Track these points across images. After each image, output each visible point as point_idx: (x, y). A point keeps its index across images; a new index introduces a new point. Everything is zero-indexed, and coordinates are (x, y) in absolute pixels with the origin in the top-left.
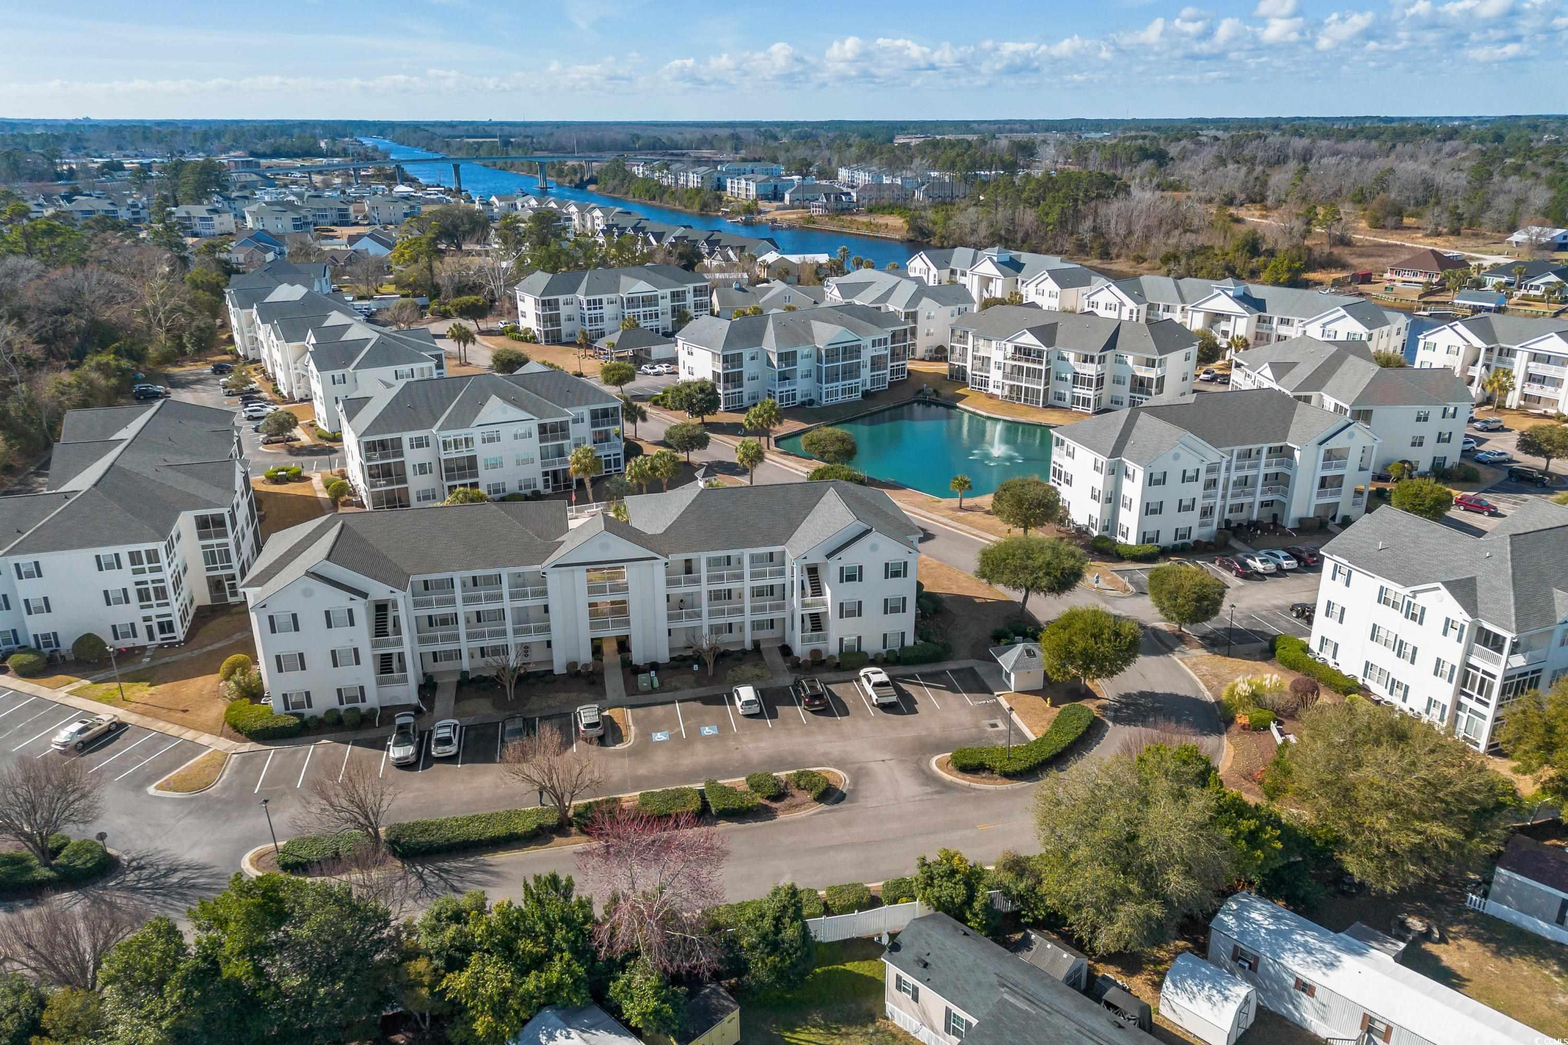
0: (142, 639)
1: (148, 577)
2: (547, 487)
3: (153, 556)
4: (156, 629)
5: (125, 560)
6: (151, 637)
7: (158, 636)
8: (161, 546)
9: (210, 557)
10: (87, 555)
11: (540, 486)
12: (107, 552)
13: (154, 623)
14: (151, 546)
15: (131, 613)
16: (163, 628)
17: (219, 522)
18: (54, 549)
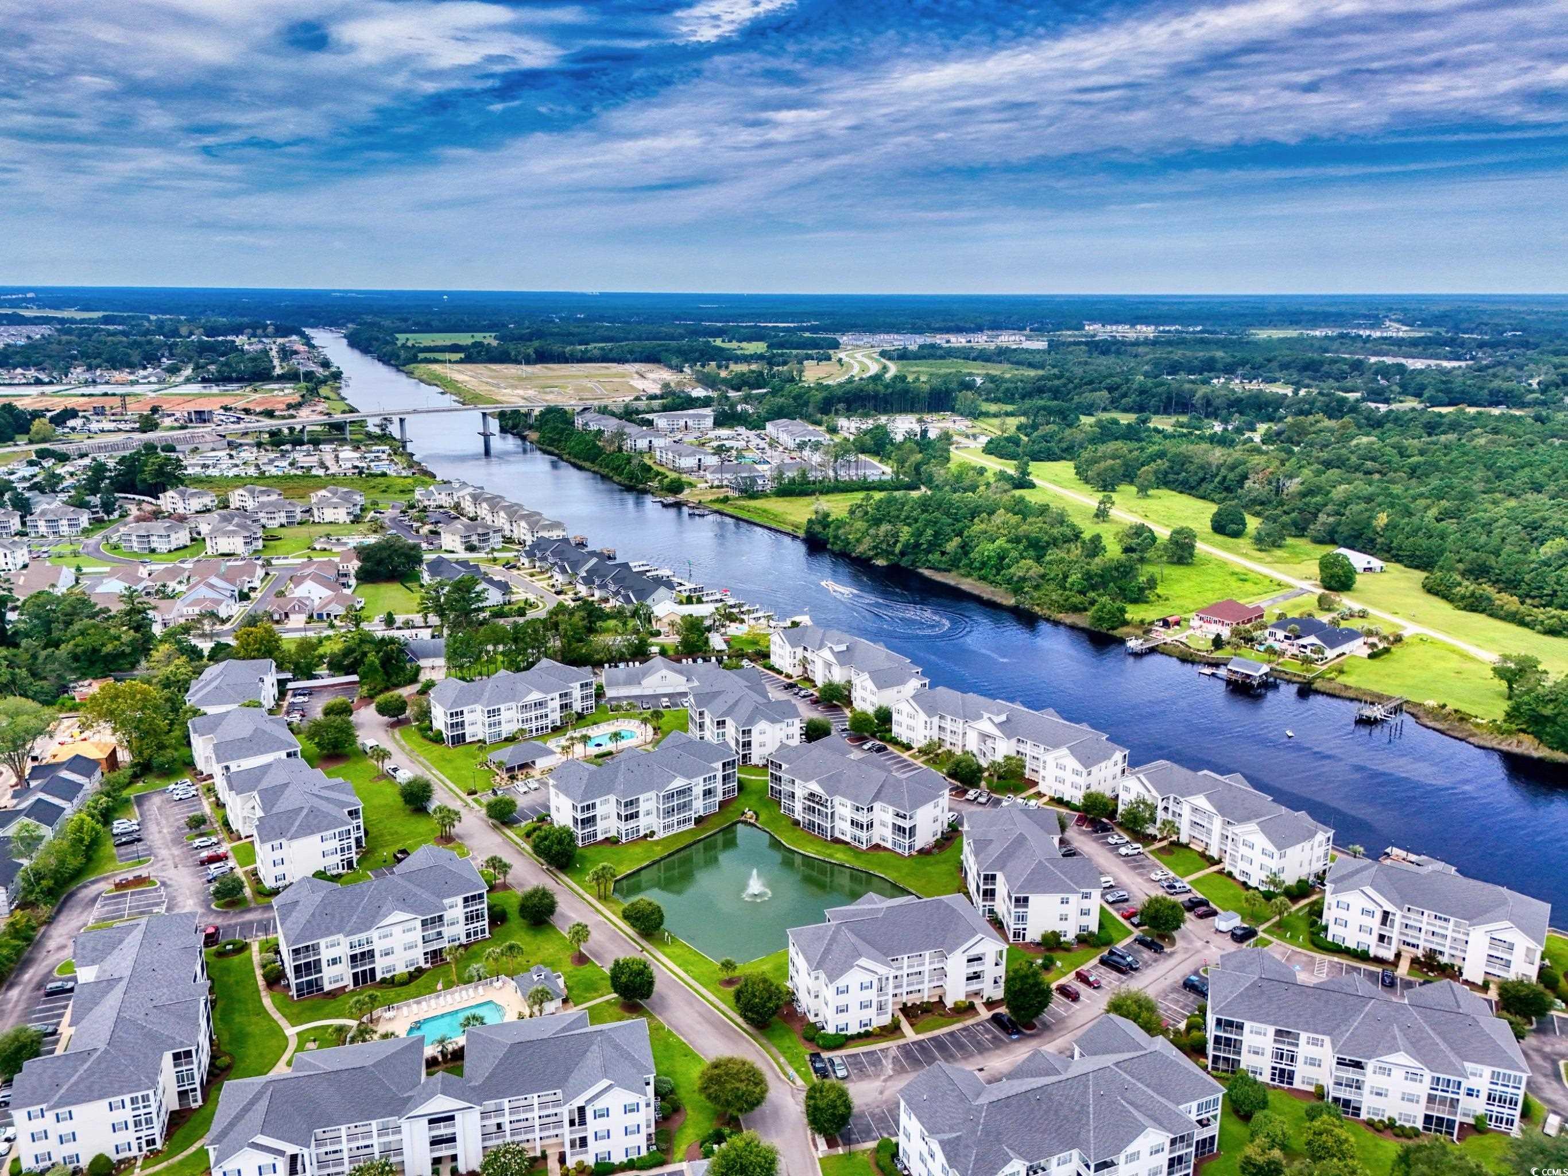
0: (135, 1152)
1: (142, 1111)
2: (427, 962)
3: (146, 1098)
4: (144, 1144)
5: (128, 1102)
6: (140, 1150)
7: (145, 1149)
8: (151, 1092)
9: (180, 1079)
10: (104, 1103)
11: (422, 964)
12: (116, 1100)
13: (143, 1141)
14: (145, 1093)
15: (129, 1136)
16: (149, 1143)
17: (188, 1054)
18: (84, 1101)
